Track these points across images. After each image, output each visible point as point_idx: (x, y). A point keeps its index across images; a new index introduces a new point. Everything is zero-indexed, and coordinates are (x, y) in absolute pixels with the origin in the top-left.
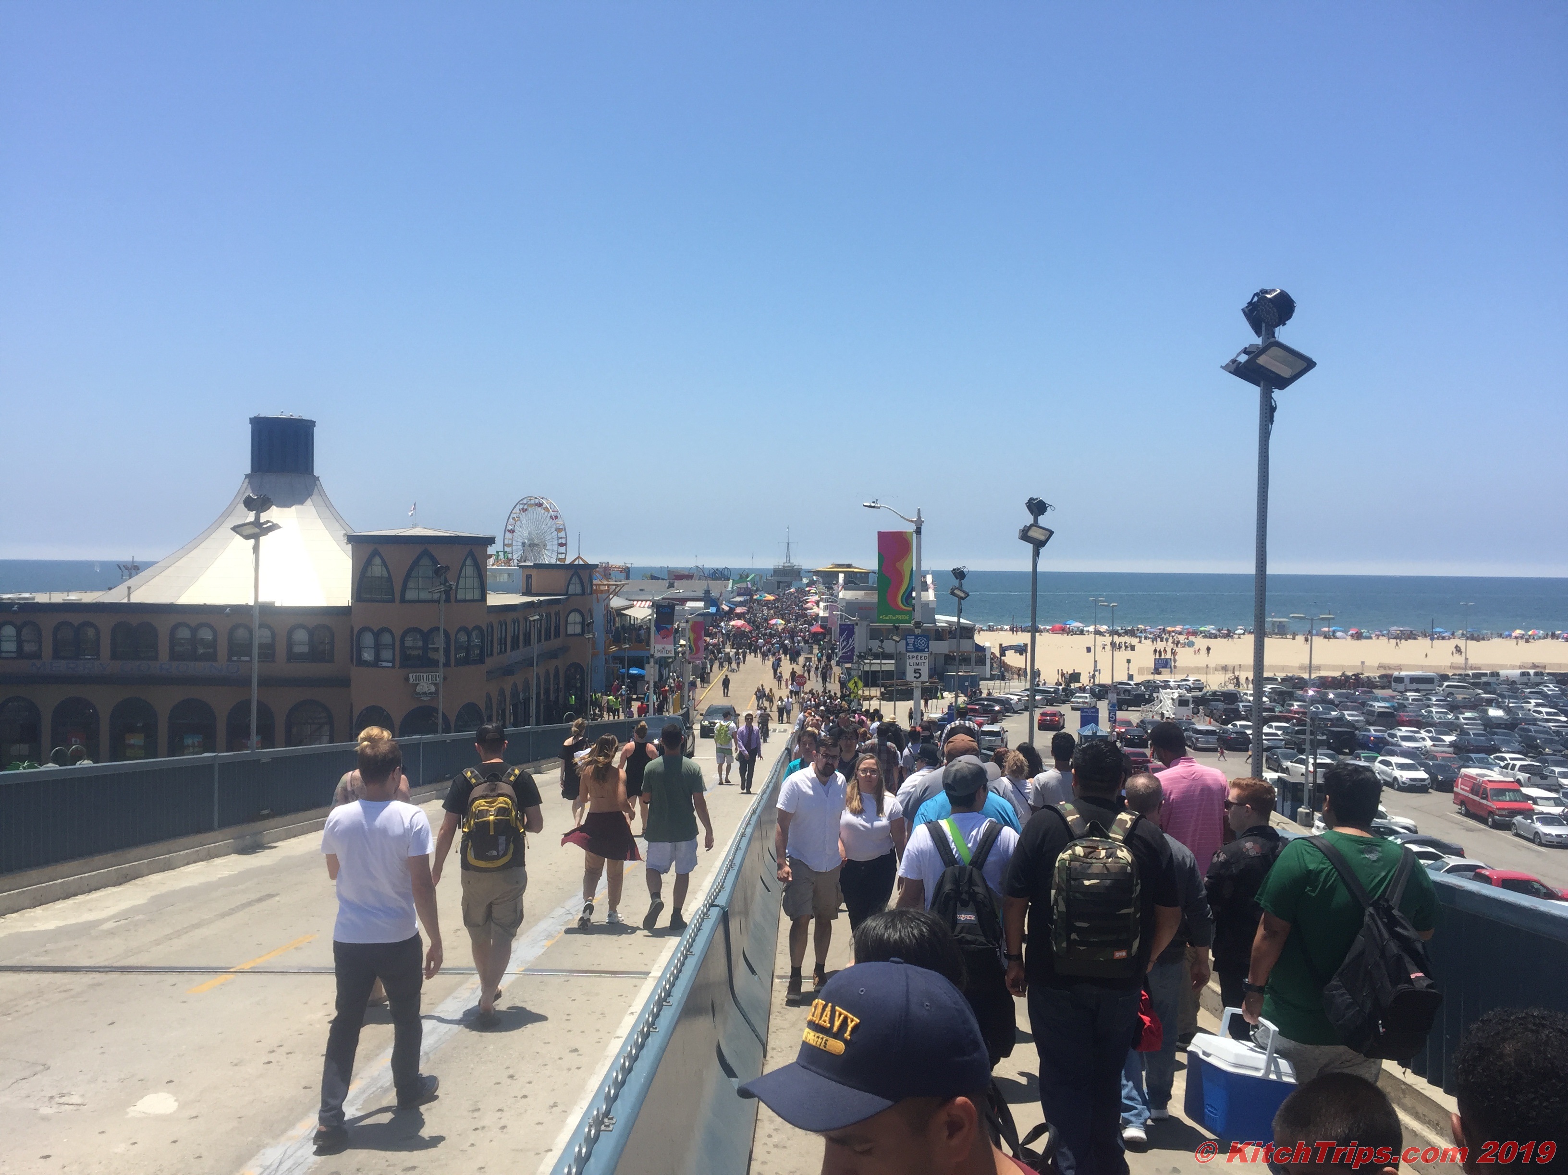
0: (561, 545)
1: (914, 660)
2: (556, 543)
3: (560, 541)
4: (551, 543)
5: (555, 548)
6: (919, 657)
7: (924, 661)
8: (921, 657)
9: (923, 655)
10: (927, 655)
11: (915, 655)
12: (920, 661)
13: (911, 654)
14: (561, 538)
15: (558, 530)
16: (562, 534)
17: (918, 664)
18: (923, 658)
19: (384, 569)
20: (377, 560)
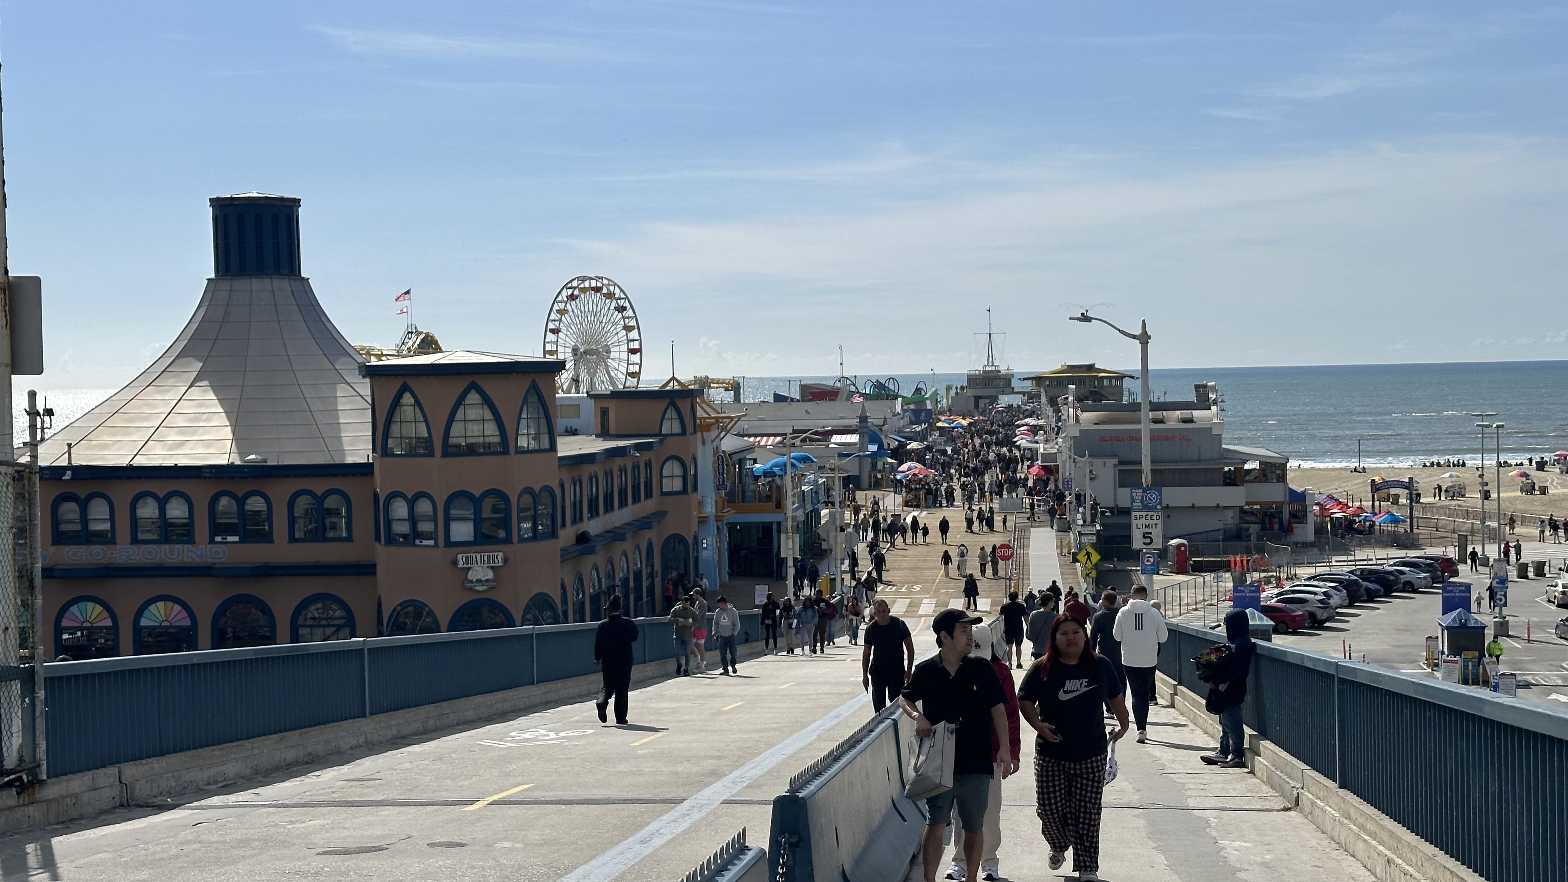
0: (633, 351)
1: (1143, 521)
2: (624, 348)
3: (631, 346)
6: (1149, 518)
7: (1155, 522)
8: (1152, 516)
9: (1155, 514)
10: (1159, 514)
11: (1144, 514)
12: (1150, 522)
13: (1139, 514)
17: (1147, 526)
18: (1154, 518)
20: (407, 399)
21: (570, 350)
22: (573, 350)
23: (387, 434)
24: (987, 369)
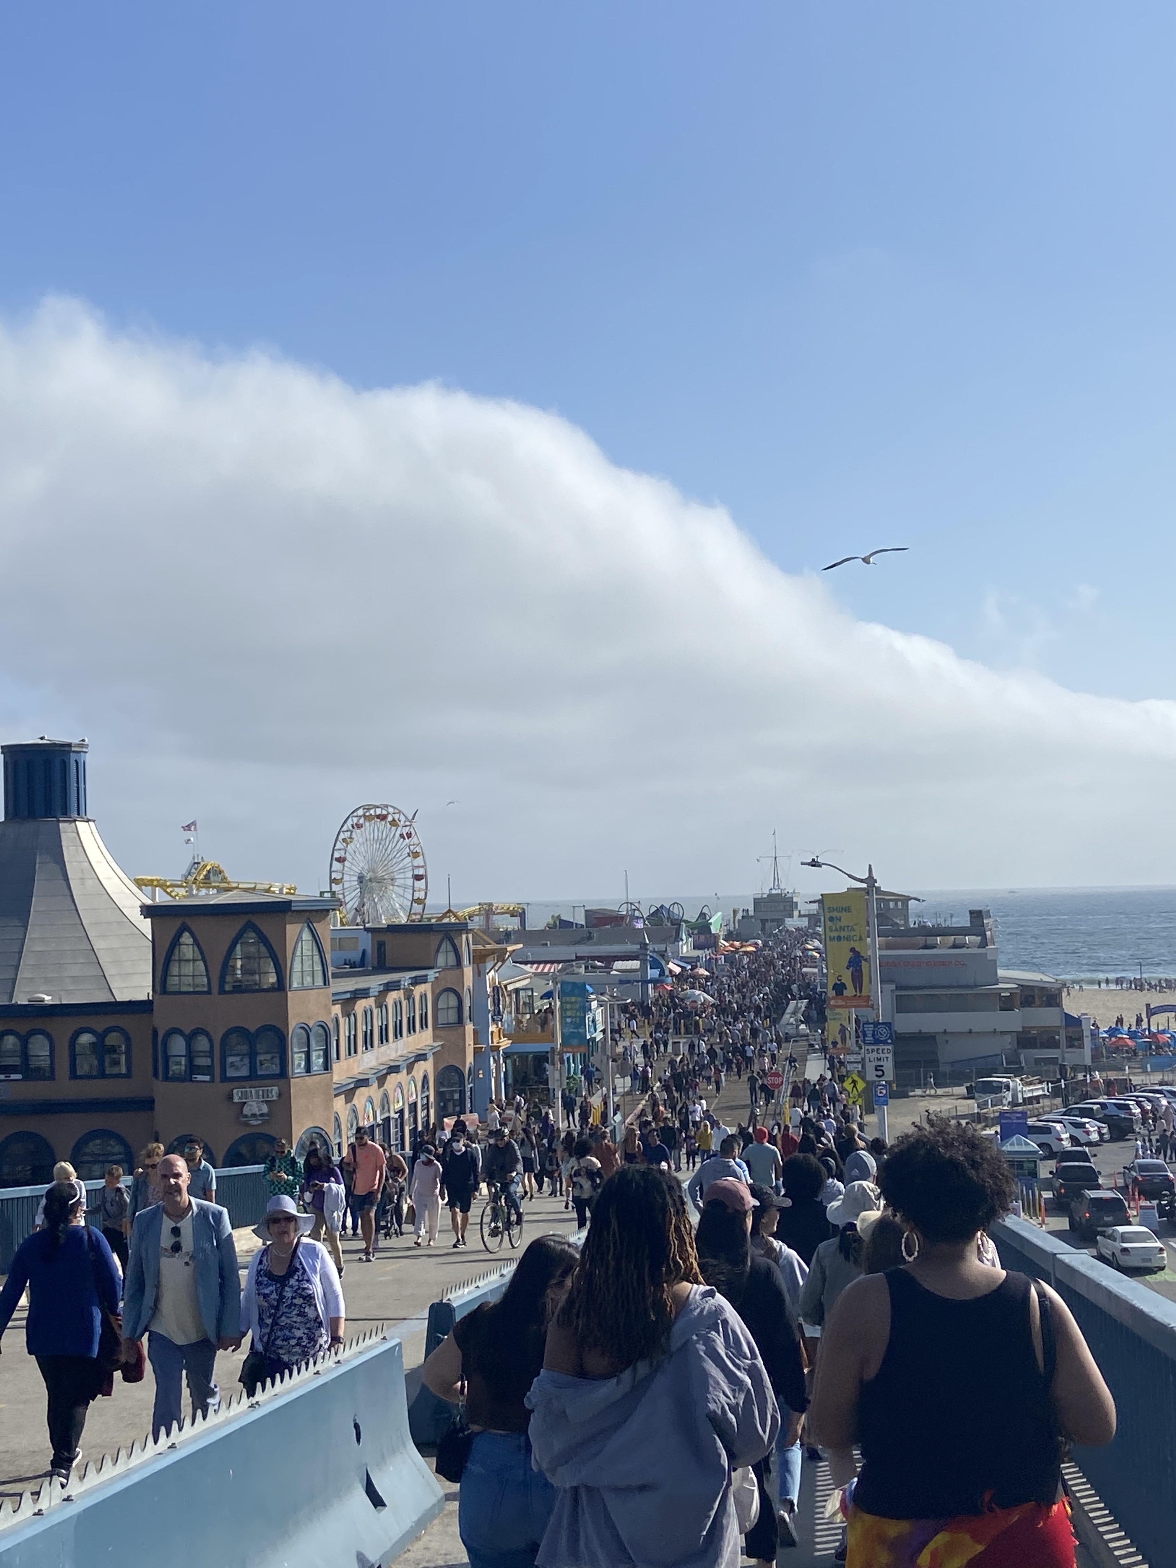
0: (418, 878)
1: (875, 1055)
2: (410, 874)
3: (416, 872)
4: (402, 876)
5: (410, 882)
6: (880, 1051)
7: (887, 1055)
8: (883, 1050)
9: (886, 1047)
10: (890, 1047)
11: (875, 1048)
12: (882, 1055)
13: (870, 1048)
14: (418, 867)
15: (416, 855)
16: (419, 861)
17: (879, 1059)
18: (885, 1051)
19: (196, 949)
20: (186, 938)
21: (356, 878)
22: (359, 878)
23: (167, 972)
24: (774, 892)
